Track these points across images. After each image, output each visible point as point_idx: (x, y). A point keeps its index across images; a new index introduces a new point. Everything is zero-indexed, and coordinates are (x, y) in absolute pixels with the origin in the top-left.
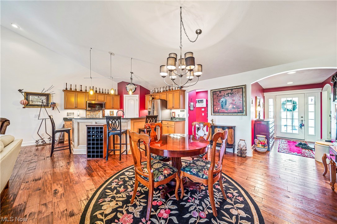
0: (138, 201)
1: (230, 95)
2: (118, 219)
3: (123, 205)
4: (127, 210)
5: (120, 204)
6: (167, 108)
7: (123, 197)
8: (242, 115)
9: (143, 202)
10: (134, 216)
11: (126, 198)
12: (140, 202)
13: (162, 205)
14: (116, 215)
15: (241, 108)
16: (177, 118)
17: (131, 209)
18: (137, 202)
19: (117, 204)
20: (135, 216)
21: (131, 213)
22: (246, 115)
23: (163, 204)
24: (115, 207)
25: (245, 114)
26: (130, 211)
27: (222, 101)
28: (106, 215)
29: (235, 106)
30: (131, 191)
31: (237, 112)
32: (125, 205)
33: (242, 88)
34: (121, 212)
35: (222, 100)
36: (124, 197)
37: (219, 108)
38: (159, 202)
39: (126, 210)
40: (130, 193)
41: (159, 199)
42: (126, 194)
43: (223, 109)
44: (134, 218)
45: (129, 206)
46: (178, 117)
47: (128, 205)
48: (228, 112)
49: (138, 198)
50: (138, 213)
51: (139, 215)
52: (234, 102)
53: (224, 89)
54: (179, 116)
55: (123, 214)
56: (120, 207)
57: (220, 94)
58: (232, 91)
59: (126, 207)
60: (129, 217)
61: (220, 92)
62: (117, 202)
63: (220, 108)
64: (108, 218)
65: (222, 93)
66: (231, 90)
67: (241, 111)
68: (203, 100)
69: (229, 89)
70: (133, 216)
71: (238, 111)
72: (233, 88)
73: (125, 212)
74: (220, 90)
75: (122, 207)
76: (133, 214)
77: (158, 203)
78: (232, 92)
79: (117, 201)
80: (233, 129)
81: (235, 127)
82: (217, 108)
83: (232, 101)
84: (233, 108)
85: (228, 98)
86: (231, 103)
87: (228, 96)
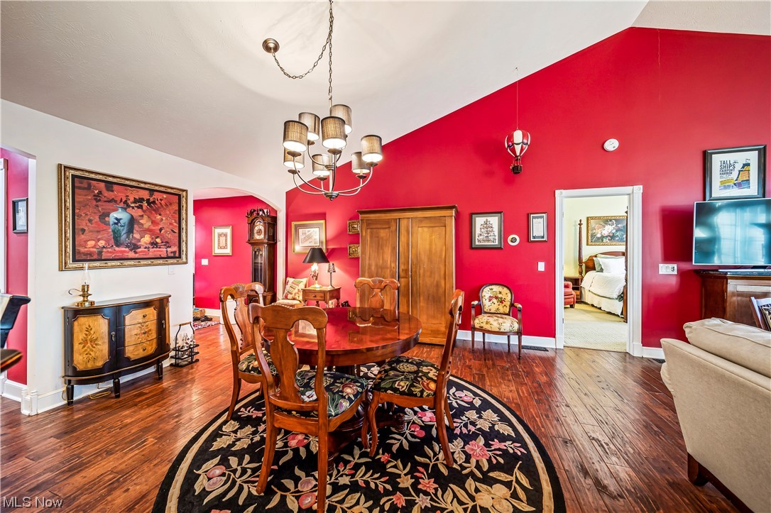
0: (438, 459)
1: (145, 204)
2: (489, 461)
3: (467, 476)
4: (468, 460)
5: (470, 484)
7: (455, 496)
8: (178, 264)
9: (432, 449)
10: (464, 445)
11: (451, 485)
12: (435, 454)
13: (416, 424)
14: (489, 470)
15: (175, 245)
17: (460, 458)
18: (440, 458)
19: (477, 490)
20: (462, 444)
21: (465, 452)
22: (187, 263)
23: (414, 423)
24: (485, 486)
25: (184, 261)
26: (464, 457)
27: (119, 220)
28: (508, 485)
29: (158, 240)
30: (426, 493)
31: (165, 255)
32: (464, 472)
33: (180, 196)
34: (478, 467)
35: (114, 215)
36: (451, 494)
37: (101, 243)
38: (412, 429)
39: (470, 463)
40: (432, 491)
41: (408, 432)
42: (442, 497)
43: (118, 246)
44: (466, 443)
45: (461, 465)
47: (459, 469)
48: (137, 256)
49: (431, 464)
50: (455, 443)
51: (458, 440)
52: (157, 228)
53: (127, 183)
55: (477, 461)
56: (476, 479)
57: (106, 193)
58: (151, 195)
59: (466, 468)
60: (473, 450)
61: (109, 185)
62: (474, 494)
63: (107, 241)
64: (506, 478)
65: (118, 193)
66: (148, 192)
67: (175, 252)
69: (142, 185)
70: (466, 447)
71: (167, 252)
72: (157, 188)
73: (473, 461)
74: (111, 179)
75: (472, 474)
76: (463, 448)
77: (418, 429)
78: (151, 200)
79: (473, 499)
82: (91, 243)
83: (150, 224)
84: (154, 244)
85: (140, 212)
86: (149, 231)
87: (141, 207)
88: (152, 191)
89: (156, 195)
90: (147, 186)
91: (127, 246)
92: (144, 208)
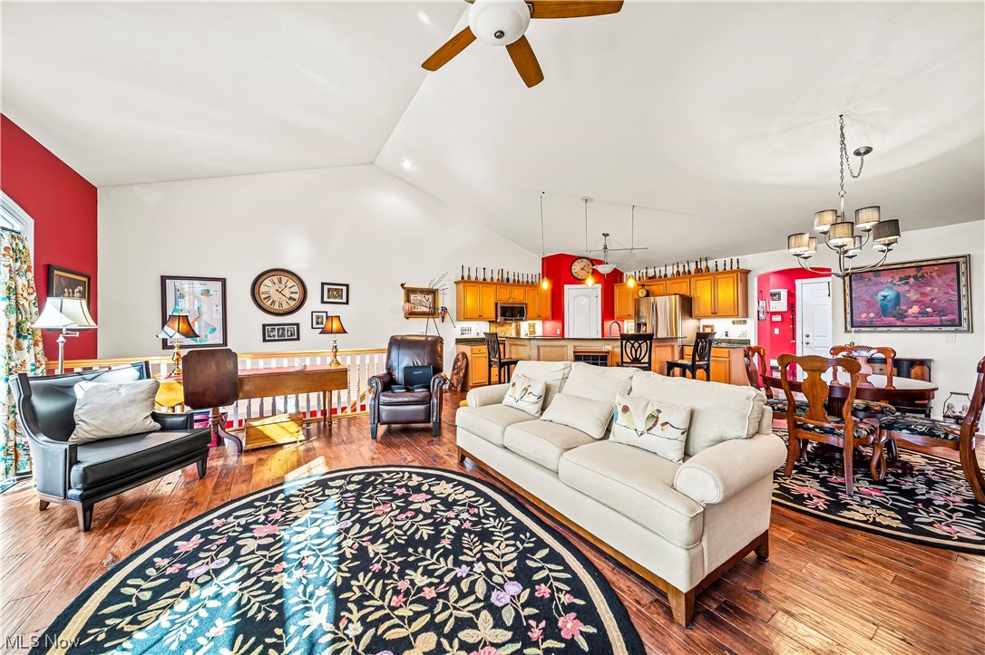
1: (912, 280)
6: (691, 316)
8: (956, 331)
15: (953, 313)
16: (723, 341)
22: (970, 330)
25: (966, 329)
27: (885, 297)
29: (929, 310)
31: (939, 323)
33: (958, 263)
35: (881, 294)
37: (872, 315)
43: (886, 316)
46: (724, 337)
48: (904, 324)
52: (927, 300)
53: (892, 267)
54: (727, 335)
57: (876, 280)
58: (918, 272)
61: (878, 272)
63: (876, 314)
65: (884, 277)
66: (914, 269)
67: (954, 320)
68: (779, 294)
71: (941, 320)
72: (924, 263)
78: (919, 274)
80: (926, 367)
81: (930, 360)
82: (864, 315)
83: (918, 296)
84: (923, 313)
85: (907, 287)
86: (917, 302)
87: (907, 283)
88: (919, 268)
89: (924, 270)
90: (912, 265)
91: (894, 317)
92: (911, 283)
